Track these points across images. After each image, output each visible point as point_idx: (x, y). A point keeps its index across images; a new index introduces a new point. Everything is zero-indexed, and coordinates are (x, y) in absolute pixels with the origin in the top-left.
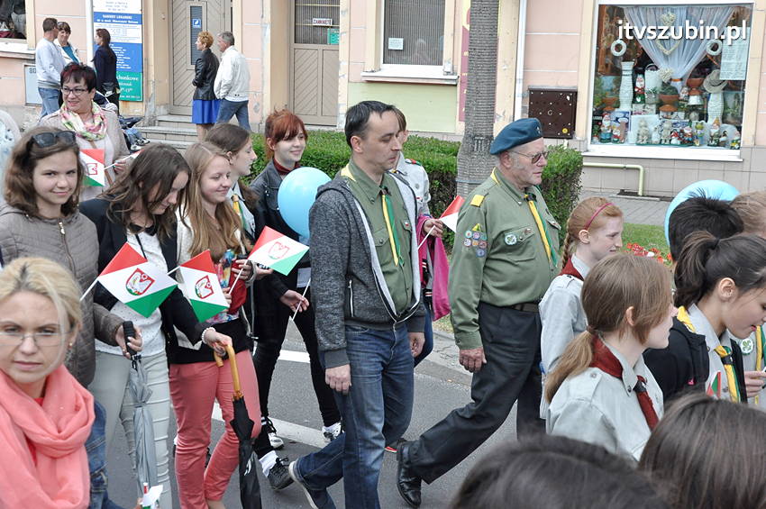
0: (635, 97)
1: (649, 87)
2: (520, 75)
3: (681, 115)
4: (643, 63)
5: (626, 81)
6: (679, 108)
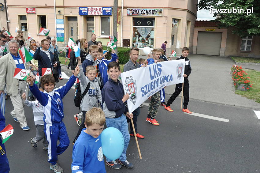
0: (139, 40)
1: (140, 39)
2: (122, 37)
3: (145, 43)
4: (140, 36)
5: (137, 38)
6: (145, 42)
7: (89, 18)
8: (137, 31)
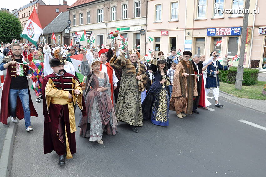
2: (250, 58)
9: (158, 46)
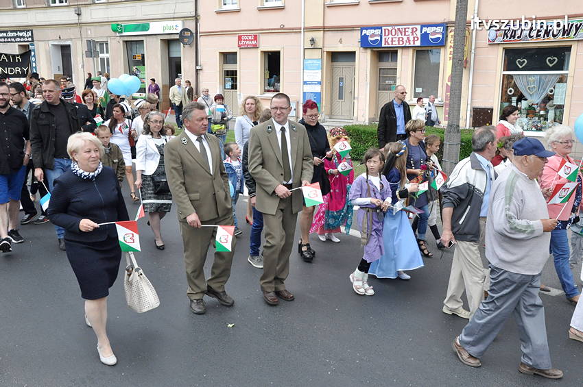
1: (523, 107)
2: (469, 102)
3: (537, 118)
4: (521, 98)
6: (536, 116)
7: (384, 55)
8: (515, 86)
9: (232, 75)
